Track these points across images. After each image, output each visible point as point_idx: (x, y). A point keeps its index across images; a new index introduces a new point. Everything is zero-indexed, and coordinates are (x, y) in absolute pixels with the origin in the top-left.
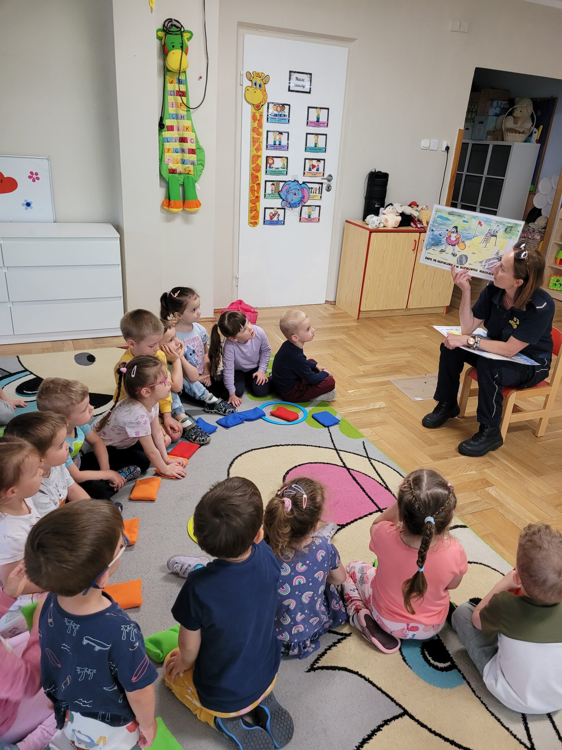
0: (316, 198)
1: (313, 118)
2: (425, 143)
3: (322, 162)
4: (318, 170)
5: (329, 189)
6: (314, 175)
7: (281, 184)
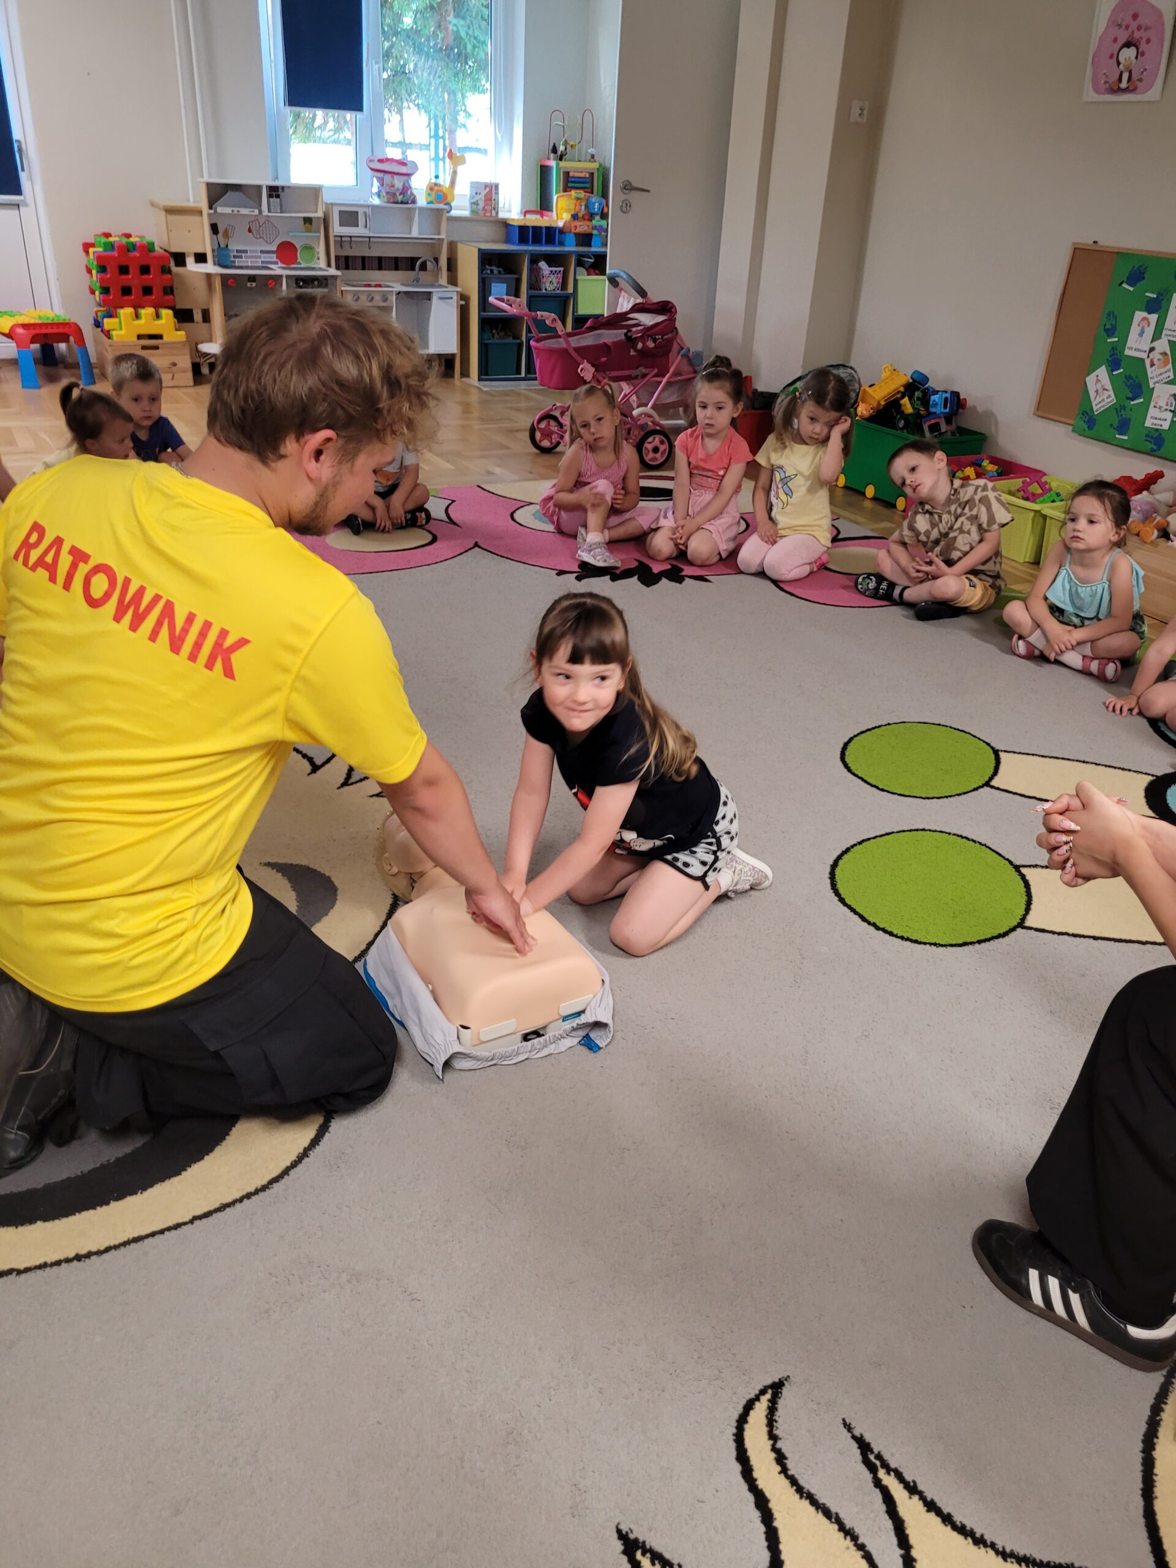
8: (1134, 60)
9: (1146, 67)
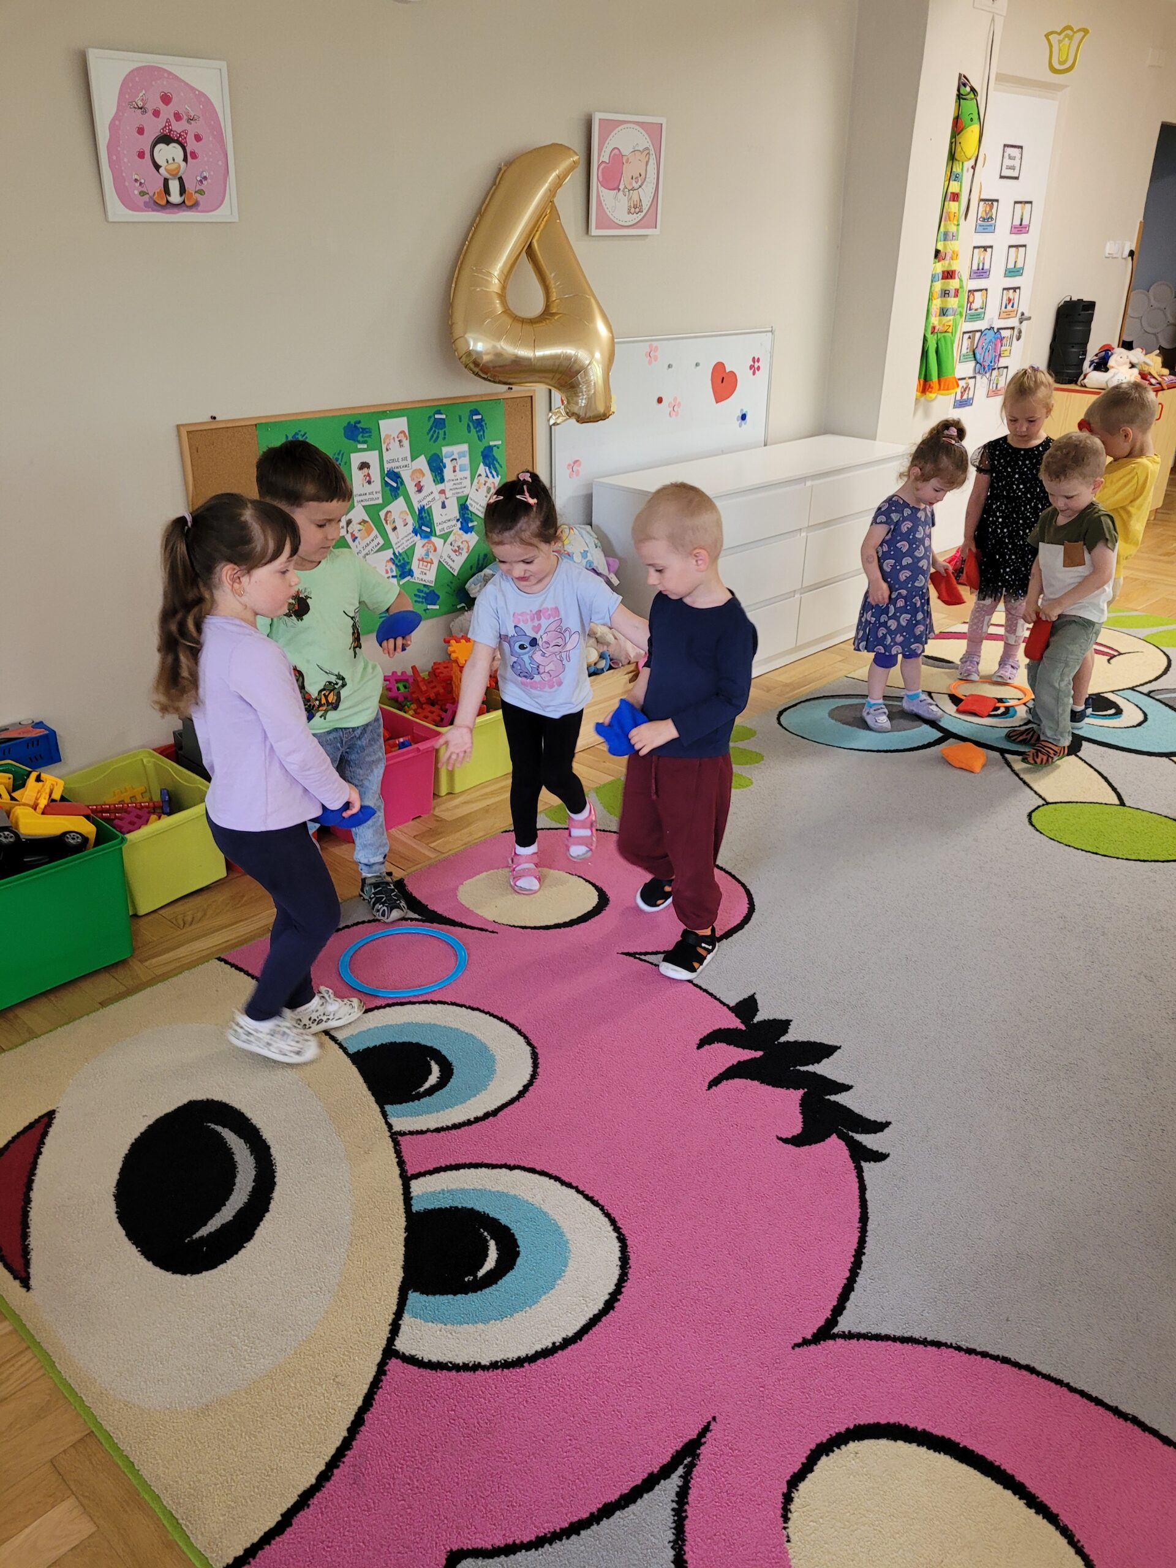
0: (1007, 353)
1: (1017, 222)
2: (1110, 248)
3: (1018, 291)
4: (1012, 307)
5: (1018, 339)
6: (1008, 316)
7: (978, 335)
8: (183, 164)
9: (205, 174)
